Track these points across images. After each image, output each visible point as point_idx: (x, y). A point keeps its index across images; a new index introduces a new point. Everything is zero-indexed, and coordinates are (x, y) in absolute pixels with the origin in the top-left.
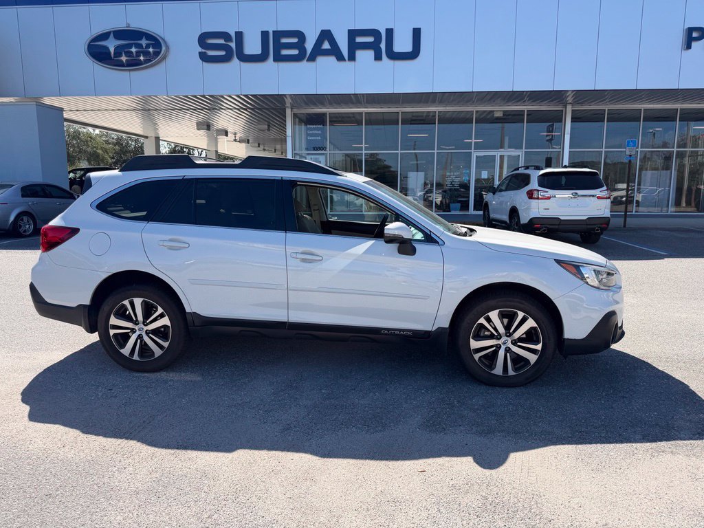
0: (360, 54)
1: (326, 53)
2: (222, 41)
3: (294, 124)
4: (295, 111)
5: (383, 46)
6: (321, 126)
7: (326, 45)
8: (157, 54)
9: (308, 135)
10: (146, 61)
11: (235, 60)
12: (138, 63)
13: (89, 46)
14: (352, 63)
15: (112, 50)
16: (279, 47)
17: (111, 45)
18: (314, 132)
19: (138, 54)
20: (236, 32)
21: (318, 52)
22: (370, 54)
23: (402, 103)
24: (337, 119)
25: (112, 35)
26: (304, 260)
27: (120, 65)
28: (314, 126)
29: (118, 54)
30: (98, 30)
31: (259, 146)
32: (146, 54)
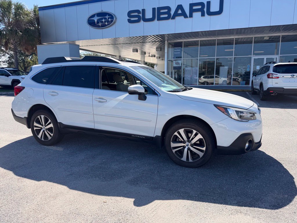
0: (195, 14)
1: (180, 15)
2: (136, 14)
3: (168, 47)
4: (169, 42)
5: (205, 10)
6: (180, 48)
7: (180, 11)
8: (112, 21)
9: (174, 52)
10: (108, 24)
11: (142, 21)
12: (106, 25)
13: (88, 20)
14: (191, 19)
15: (96, 21)
16: (159, 14)
17: (96, 19)
18: (177, 50)
19: (105, 21)
20: (142, 9)
21: (176, 14)
22: (200, 13)
23: (217, 35)
24: (188, 45)
25: (96, 15)
26: (100, 102)
27: (99, 27)
28: (177, 48)
29: (98, 22)
30: (91, 14)
31: (160, 58)
32: (108, 21)
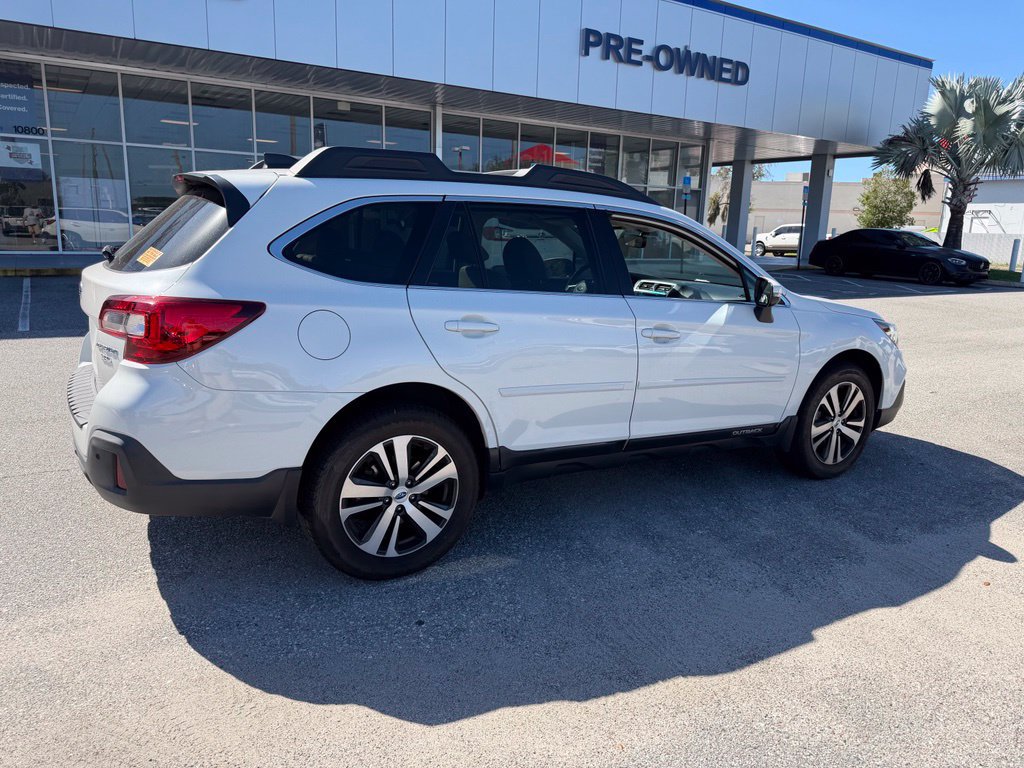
6: (27, 88)
18: (11, 97)
26: (658, 340)
28: (11, 86)
